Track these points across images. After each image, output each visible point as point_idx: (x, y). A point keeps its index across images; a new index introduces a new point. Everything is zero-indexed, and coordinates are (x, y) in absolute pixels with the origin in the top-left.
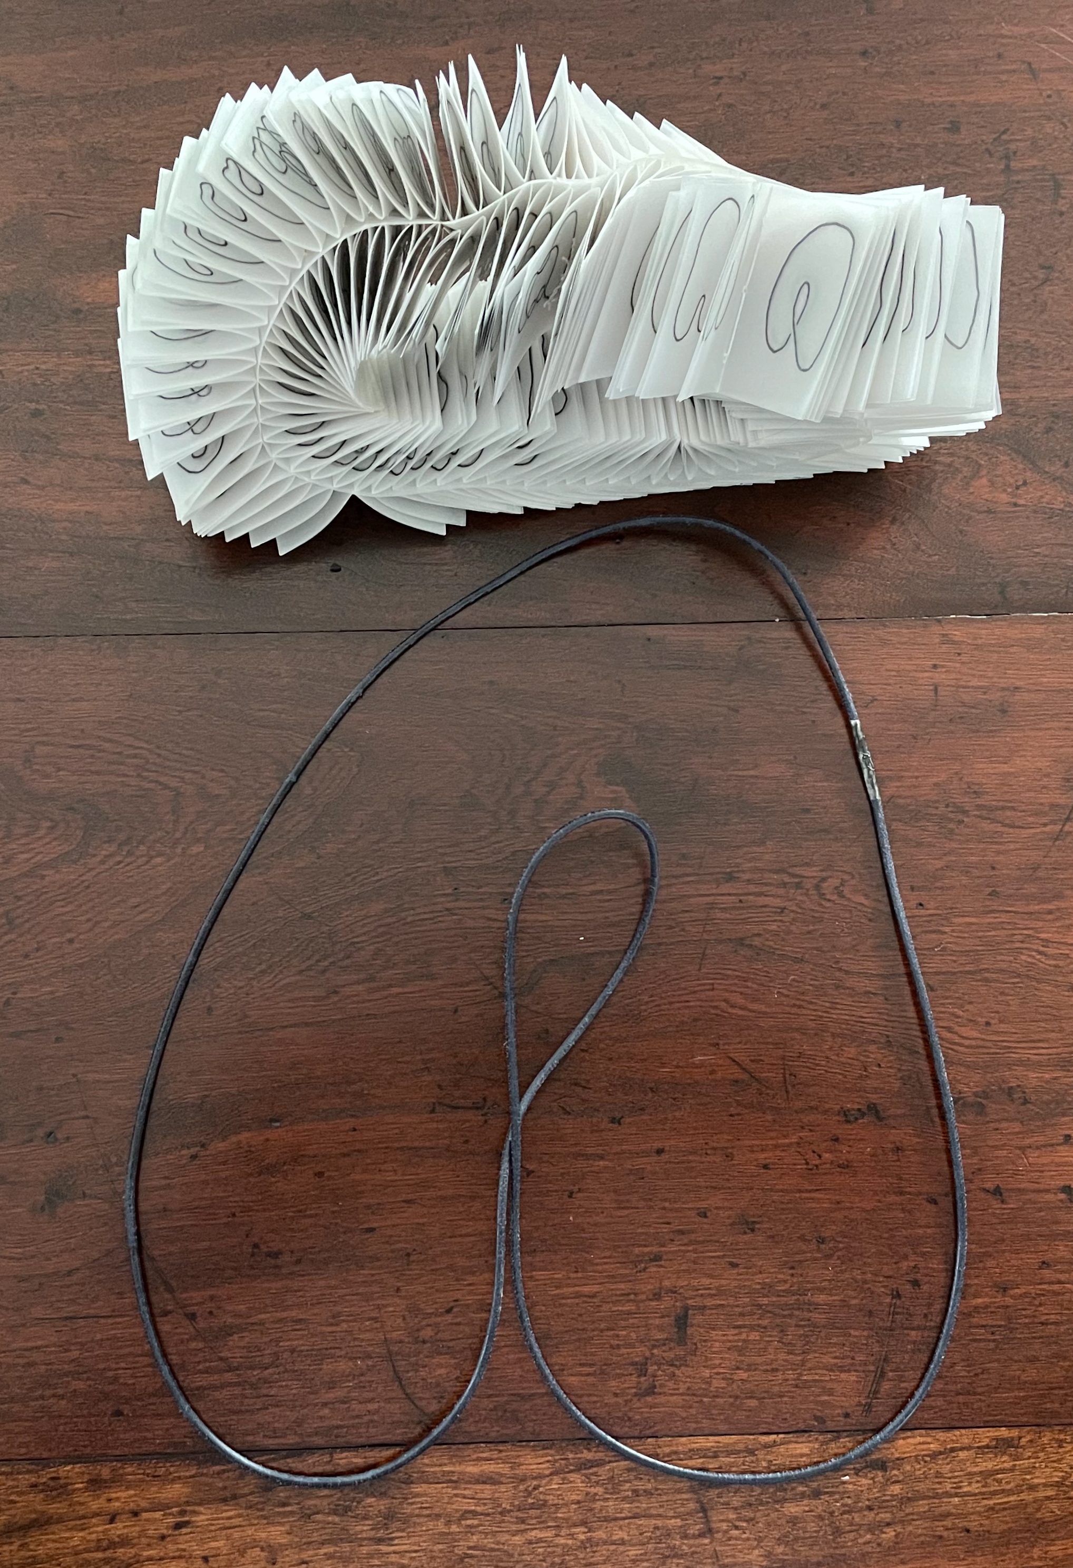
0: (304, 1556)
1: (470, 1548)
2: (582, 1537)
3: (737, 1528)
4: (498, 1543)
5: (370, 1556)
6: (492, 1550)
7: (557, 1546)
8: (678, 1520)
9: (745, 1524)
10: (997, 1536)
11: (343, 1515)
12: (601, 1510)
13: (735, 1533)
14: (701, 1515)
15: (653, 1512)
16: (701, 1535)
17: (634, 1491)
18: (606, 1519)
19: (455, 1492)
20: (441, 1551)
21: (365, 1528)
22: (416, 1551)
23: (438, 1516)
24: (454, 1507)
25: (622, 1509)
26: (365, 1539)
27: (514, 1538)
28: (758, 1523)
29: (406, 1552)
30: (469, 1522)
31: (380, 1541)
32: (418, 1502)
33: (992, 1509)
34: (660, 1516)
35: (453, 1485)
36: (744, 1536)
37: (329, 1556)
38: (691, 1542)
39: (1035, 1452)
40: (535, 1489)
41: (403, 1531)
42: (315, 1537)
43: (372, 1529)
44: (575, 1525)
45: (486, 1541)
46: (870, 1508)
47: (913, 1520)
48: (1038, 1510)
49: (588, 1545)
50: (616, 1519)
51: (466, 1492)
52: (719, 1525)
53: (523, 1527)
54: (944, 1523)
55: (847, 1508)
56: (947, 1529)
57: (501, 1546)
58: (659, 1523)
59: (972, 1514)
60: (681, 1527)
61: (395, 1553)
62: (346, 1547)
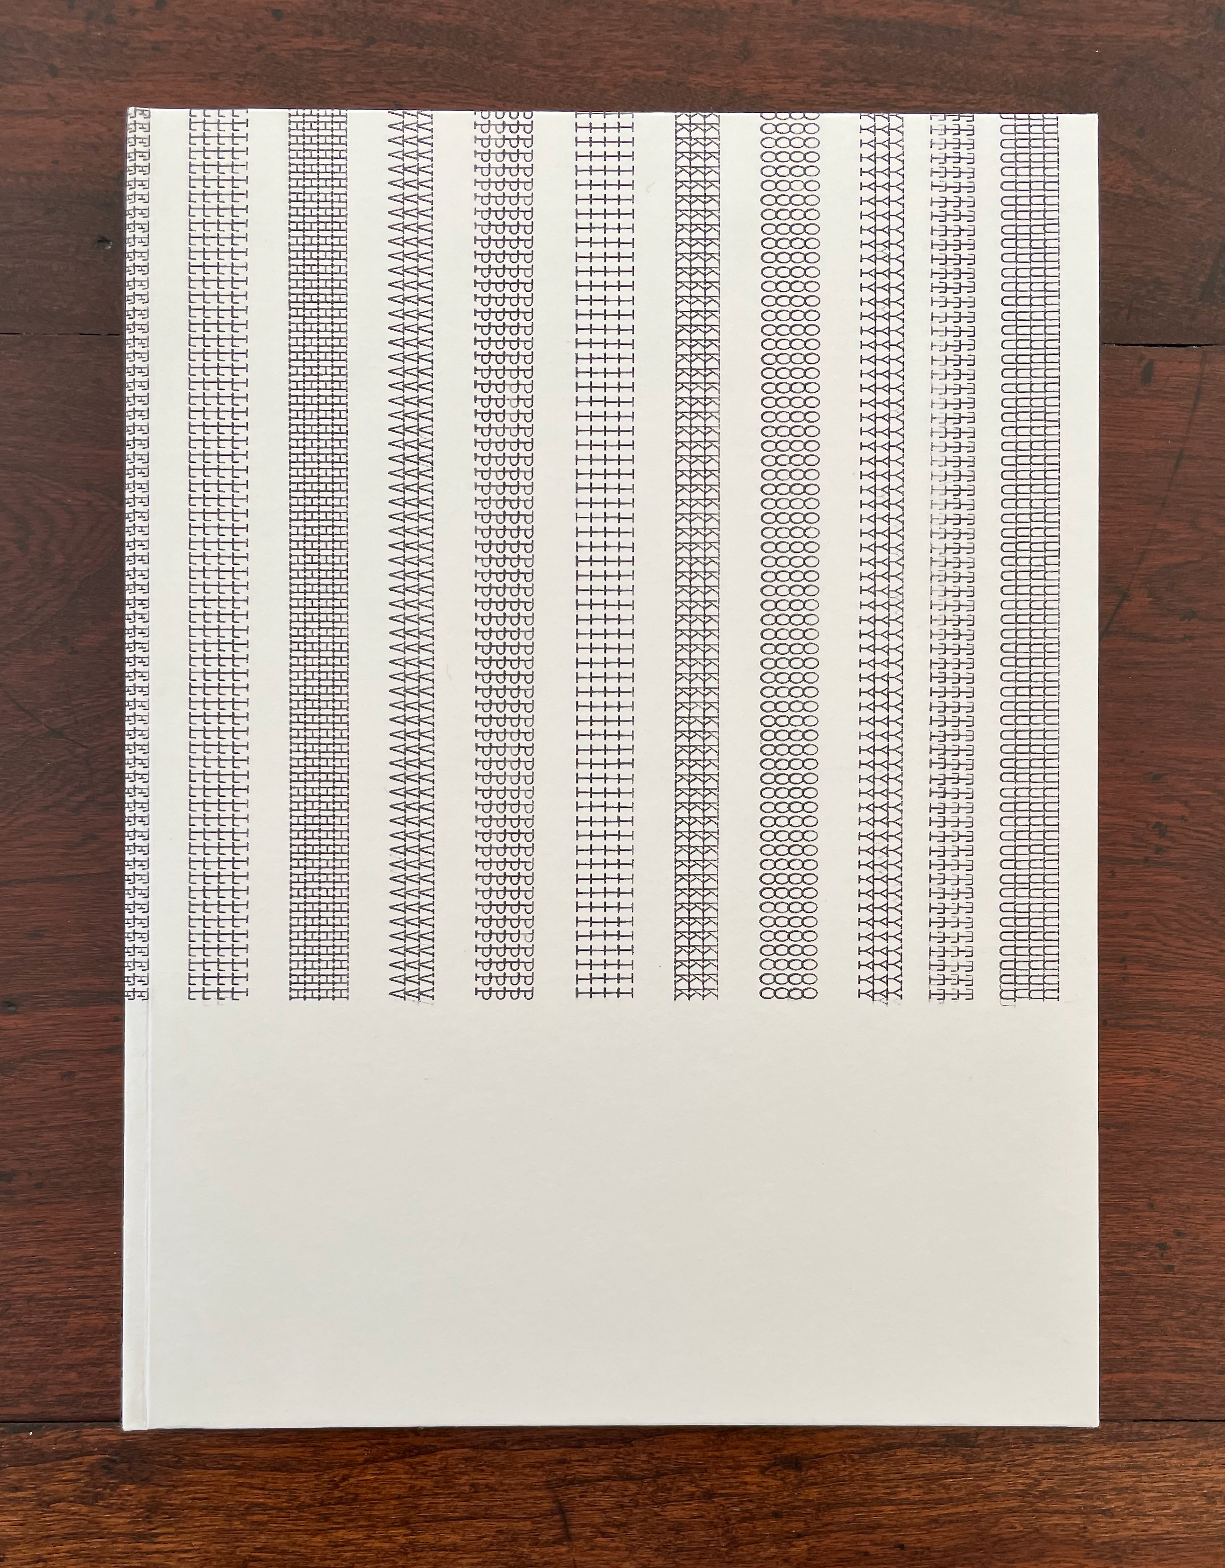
0: (40, 1552)
1: (257, 1549)
2: (402, 1540)
3: (604, 1534)
4: (294, 1544)
5: (127, 1555)
6: (284, 1552)
7: (369, 1550)
8: (529, 1523)
9: (613, 1531)
10: (939, 1555)
11: (92, 1505)
12: (428, 1508)
13: (601, 1540)
14: (557, 1517)
15: (497, 1511)
16: (558, 1542)
17: (472, 1485)
18: (435, 1519)
19: (241, 1480)
20: (218, 1552)
21: (121, 1521)
22: (186, 1551)
23: (217, 1508)
24: (237, 1498)
25: (456, 1507)
26: (120, 1534)
27: (315, 1539)
28: (631, 1529)
29: (173, 1552)
30: (255, 1518)
31: (140, 1537)
32: (190, 1492)
33: (936, 1521)
34: (504, 1517)
35: (239, 1472)
36: (613, 1545)
37: (75, 1554)
38: (544, 1550)
39: (995, 1453)
40: (344, 1479)
41: (170, 1525)
42: (57, 1529)
43: (129, 1523)
44: (393, 1525)
45: (278, 1541)
46: (777, 1515)
47: (831, 1531)
48: (995, 1524)
49: (409, 1550)
50: (447, 1519)
51: (253, 1481)
52: (579, 1530)
53: (326, 1525)
54: (871, 1536)
55: (748, 1515)
56: (877, 1545)
57: (297, 1549)
58: (504, 1525)
59: (910, 1526)
60: (531, 1531)
61: (158, 1552)
62: (96, 1544)
